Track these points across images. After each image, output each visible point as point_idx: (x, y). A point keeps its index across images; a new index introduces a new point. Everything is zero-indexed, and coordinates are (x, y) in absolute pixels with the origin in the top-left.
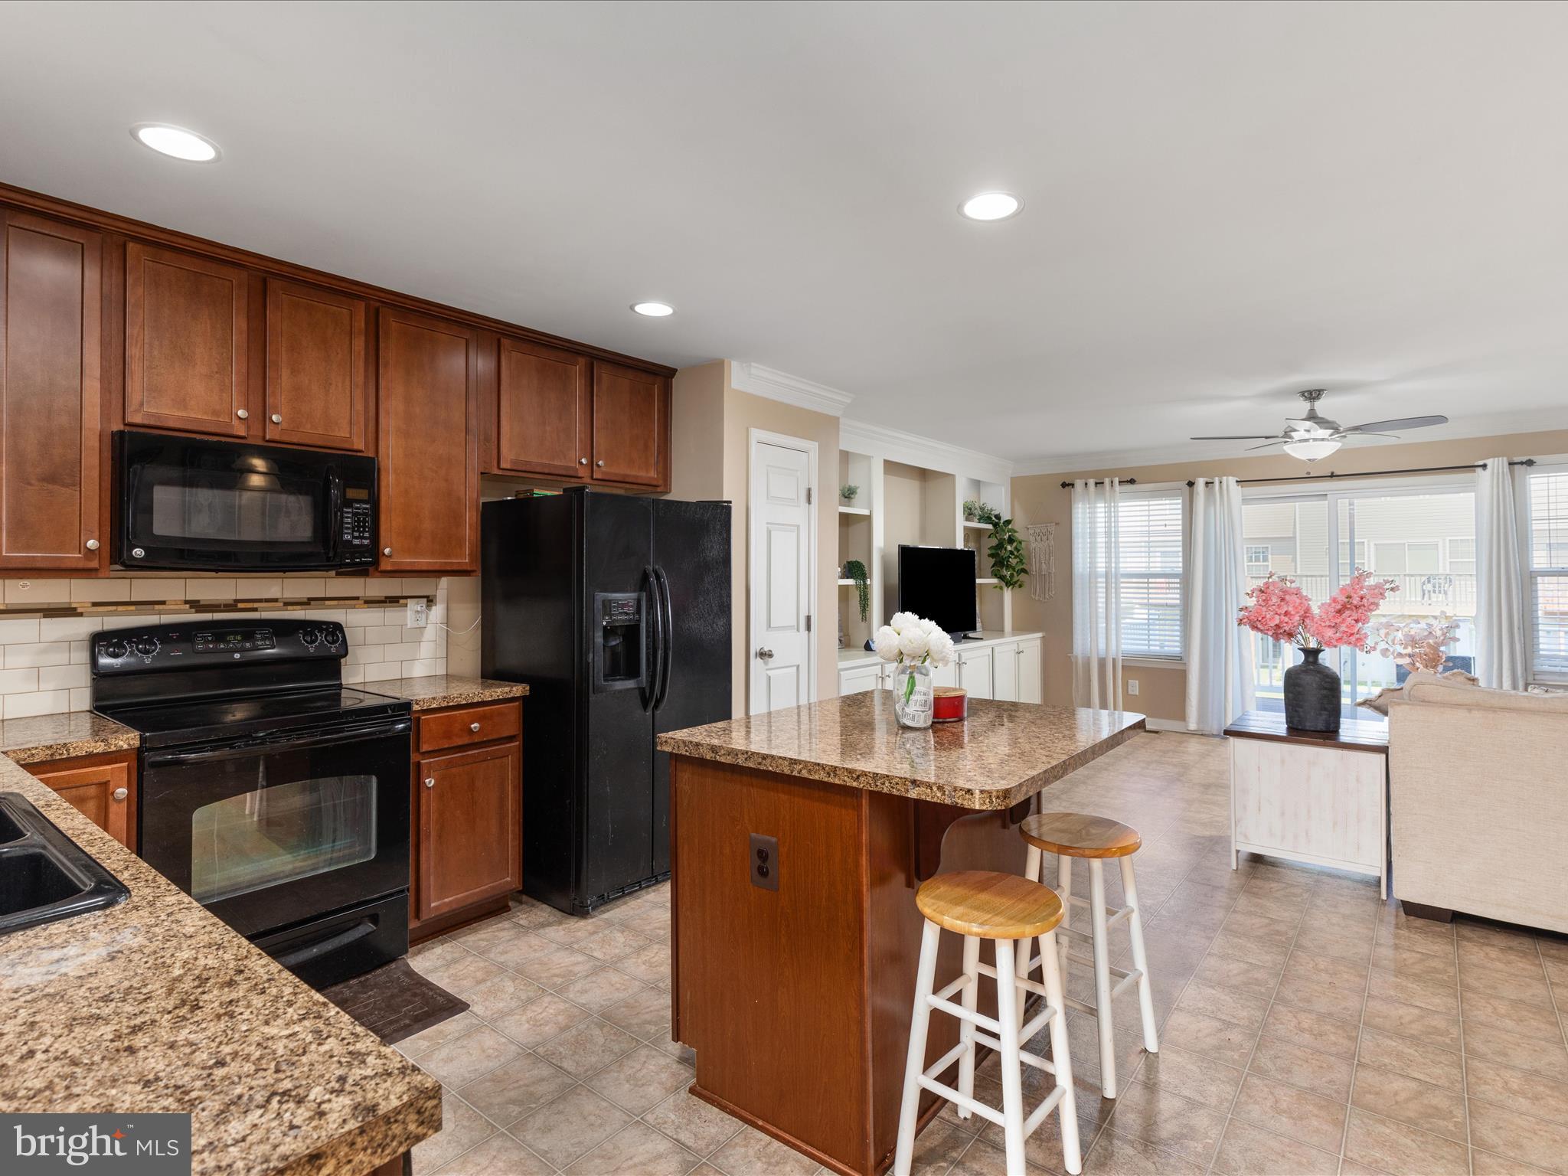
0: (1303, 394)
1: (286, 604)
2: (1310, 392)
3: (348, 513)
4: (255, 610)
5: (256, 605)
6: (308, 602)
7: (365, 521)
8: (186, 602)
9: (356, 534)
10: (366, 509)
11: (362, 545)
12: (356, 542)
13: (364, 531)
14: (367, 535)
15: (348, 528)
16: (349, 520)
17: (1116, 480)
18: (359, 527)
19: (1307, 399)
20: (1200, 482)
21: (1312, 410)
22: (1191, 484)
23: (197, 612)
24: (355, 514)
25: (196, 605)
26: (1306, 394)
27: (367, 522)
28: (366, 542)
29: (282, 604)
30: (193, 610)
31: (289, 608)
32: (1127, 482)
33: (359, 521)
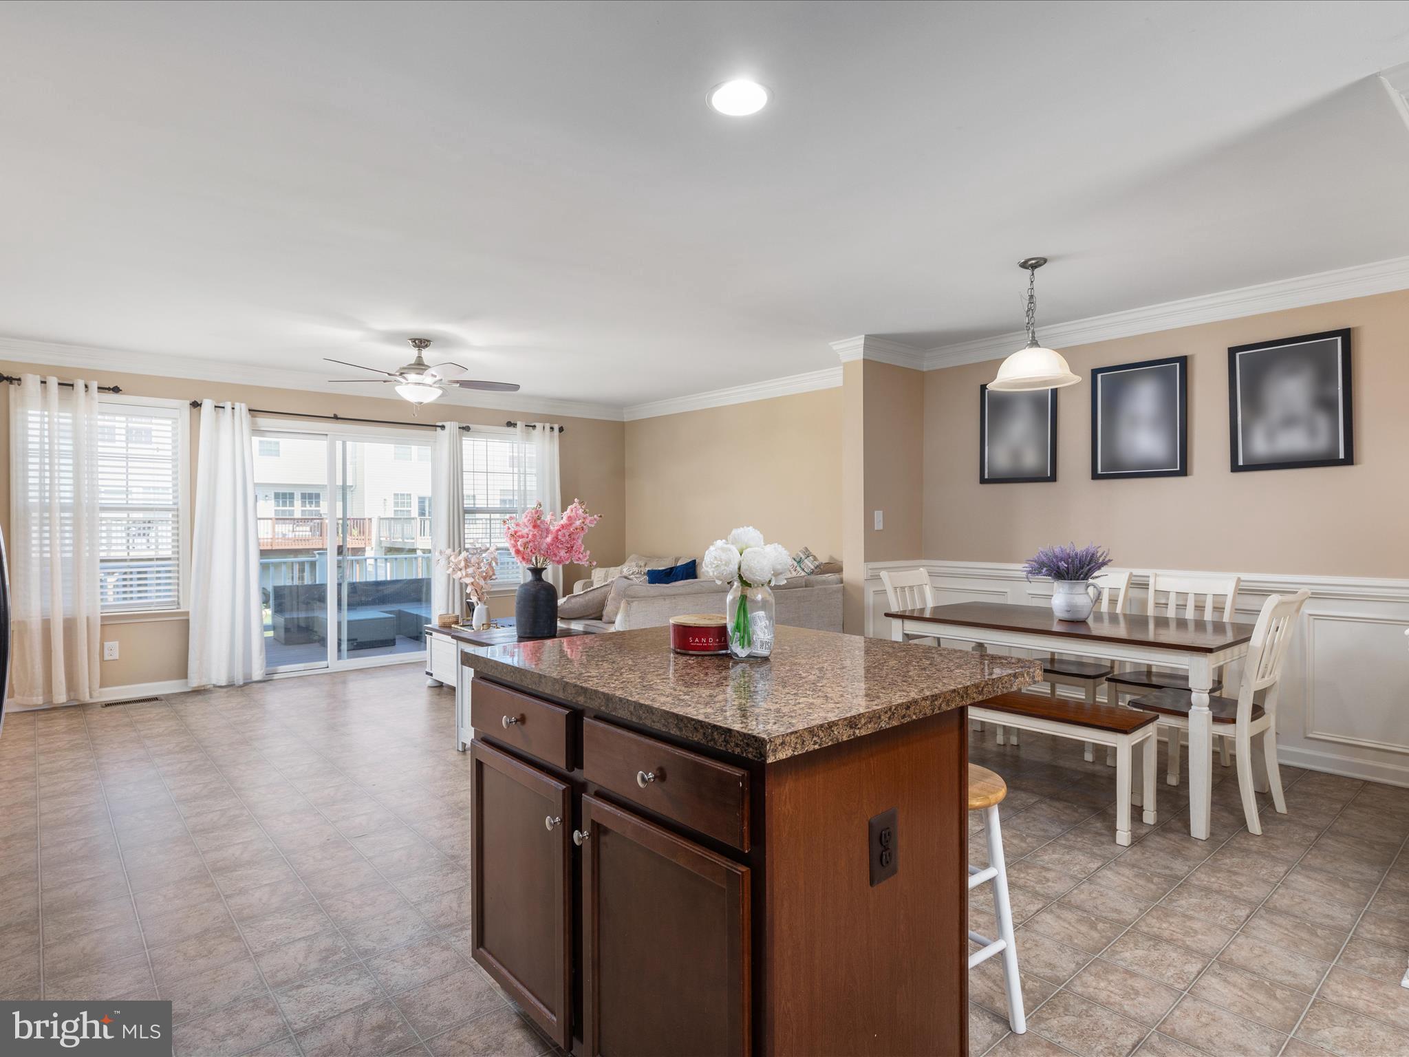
0: (414, 340)
2: (421, 341)
17: (94, 385)
19: (416, 346)
20: (207, 405)
21: (420, 357)
22: (196, 405)
26: (417, 342)
32: (109, 389)
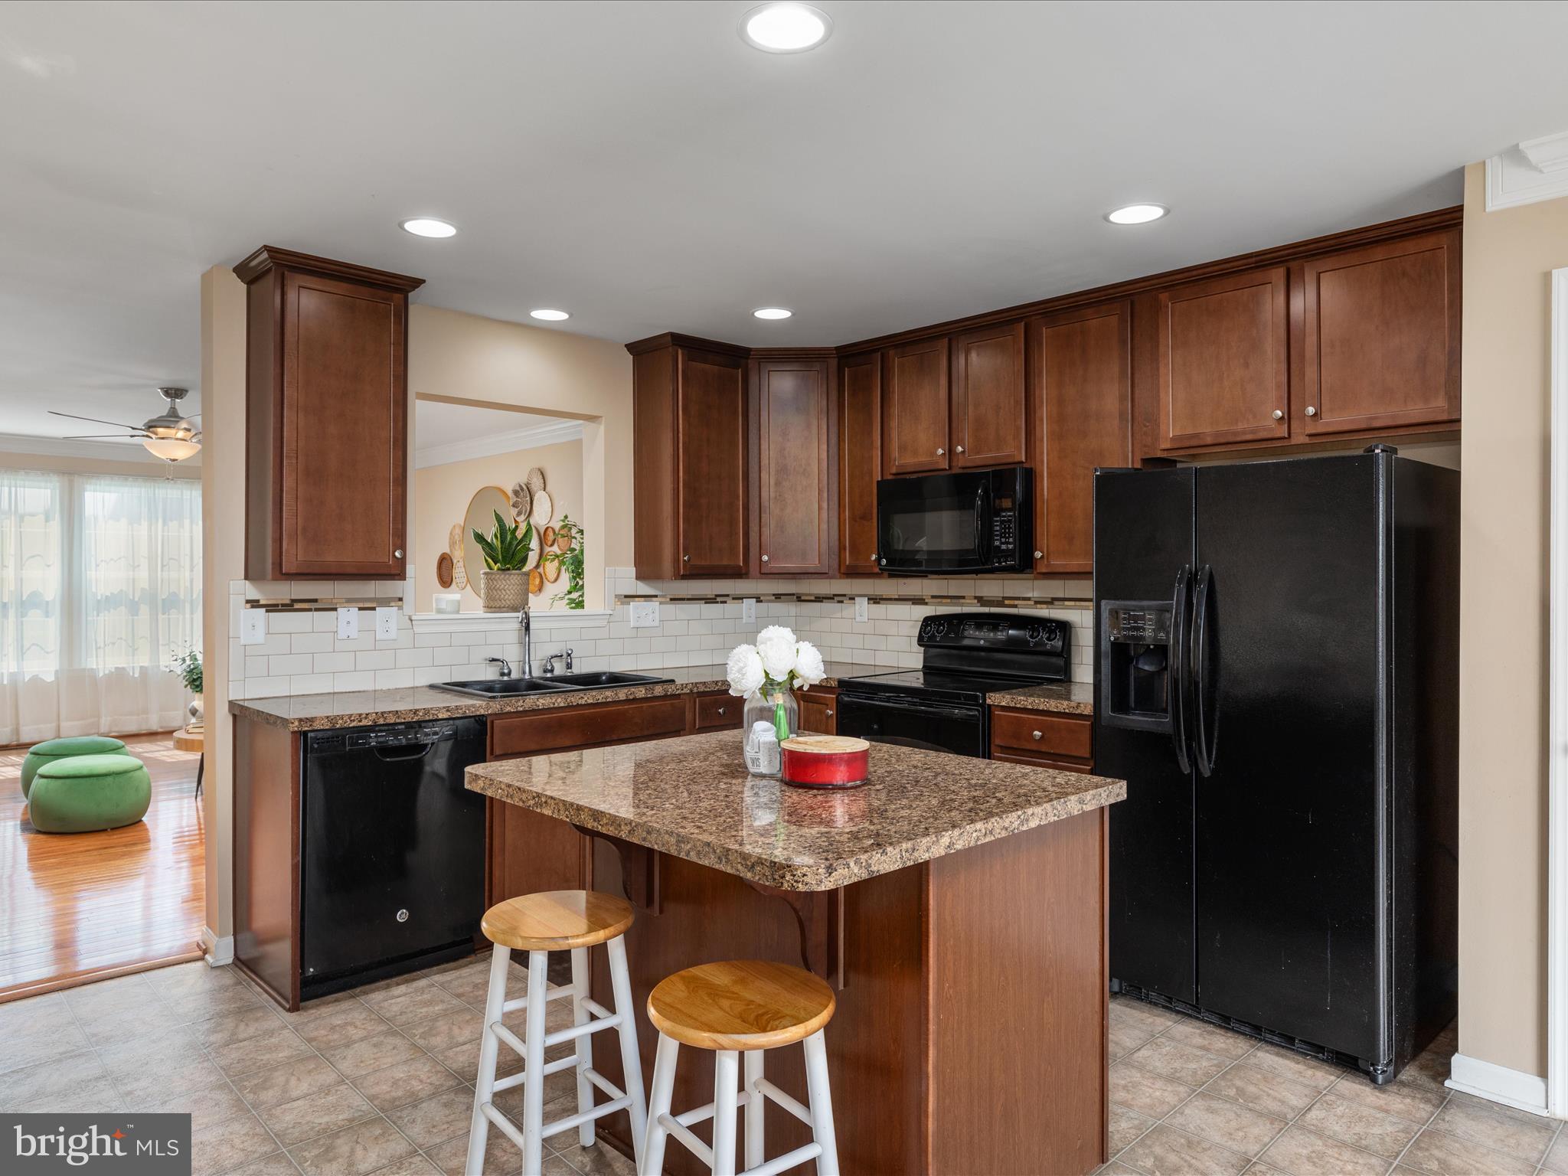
1: (1036, 603)
3: (997, 521)
4: (1015, 606)
5: (1016, 602)
6: (1051, 602)
7: (1009, 528)
8: (976, 597)
9: (1003, 540)
10: (1010, 516)
11: (1008, 550)
12: (1004, 547)
13: (1008, 538)
14: (1011, 540)
15: (997, 535)
16: (998, 528)
18: (1005, 533)
23: (981, 606)
24: (1002, 522)
25: (981, 600)
27: (1011, 528)
28: (1011, 547)
29: (1032, 603)
30: (979, 604)
31: (1039, 606)
33: (1005, 528)
